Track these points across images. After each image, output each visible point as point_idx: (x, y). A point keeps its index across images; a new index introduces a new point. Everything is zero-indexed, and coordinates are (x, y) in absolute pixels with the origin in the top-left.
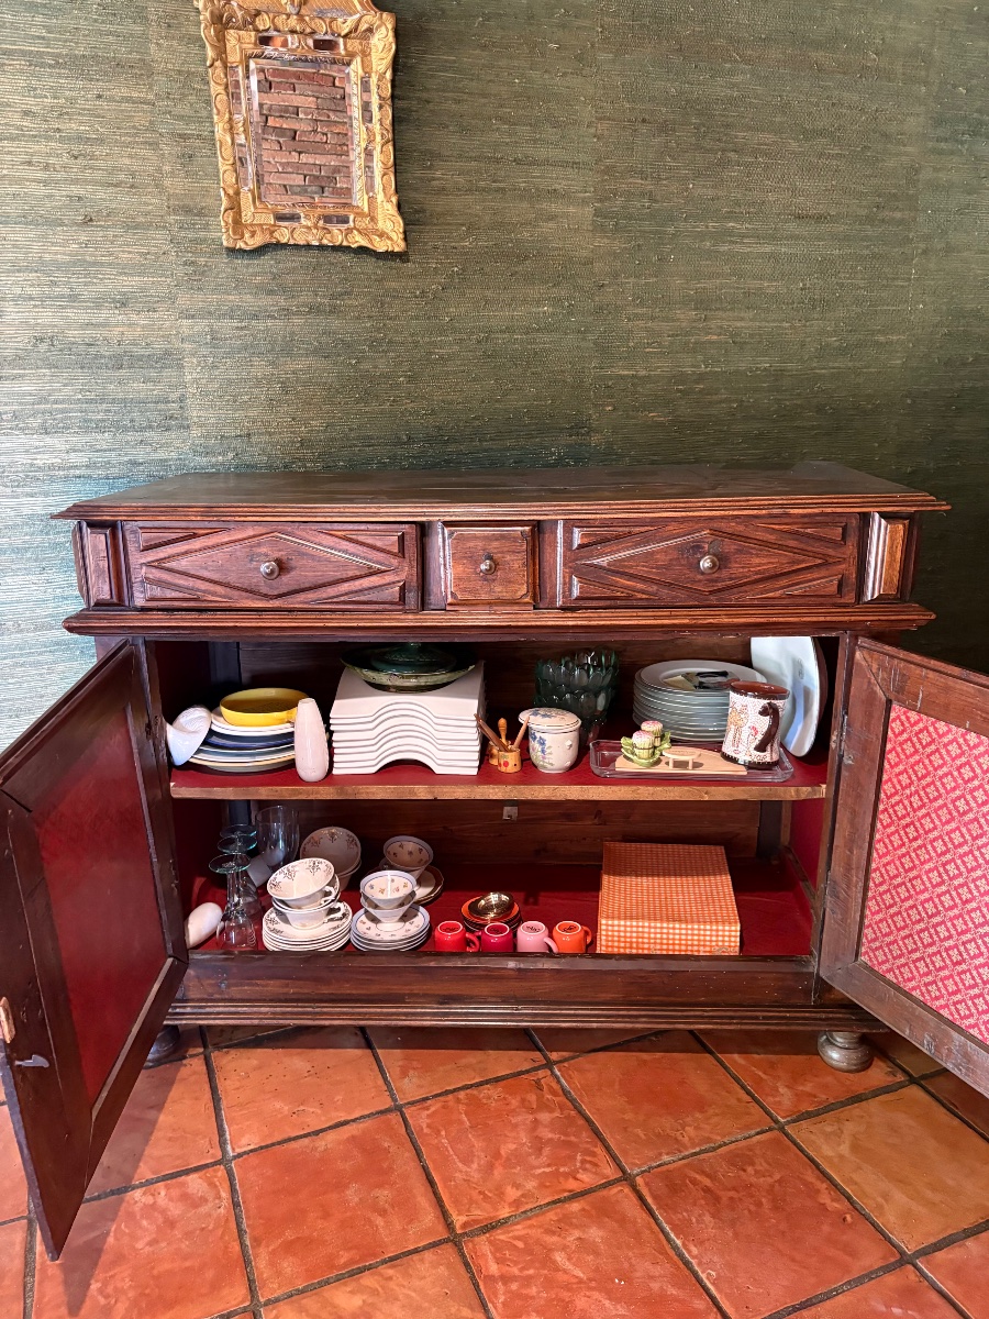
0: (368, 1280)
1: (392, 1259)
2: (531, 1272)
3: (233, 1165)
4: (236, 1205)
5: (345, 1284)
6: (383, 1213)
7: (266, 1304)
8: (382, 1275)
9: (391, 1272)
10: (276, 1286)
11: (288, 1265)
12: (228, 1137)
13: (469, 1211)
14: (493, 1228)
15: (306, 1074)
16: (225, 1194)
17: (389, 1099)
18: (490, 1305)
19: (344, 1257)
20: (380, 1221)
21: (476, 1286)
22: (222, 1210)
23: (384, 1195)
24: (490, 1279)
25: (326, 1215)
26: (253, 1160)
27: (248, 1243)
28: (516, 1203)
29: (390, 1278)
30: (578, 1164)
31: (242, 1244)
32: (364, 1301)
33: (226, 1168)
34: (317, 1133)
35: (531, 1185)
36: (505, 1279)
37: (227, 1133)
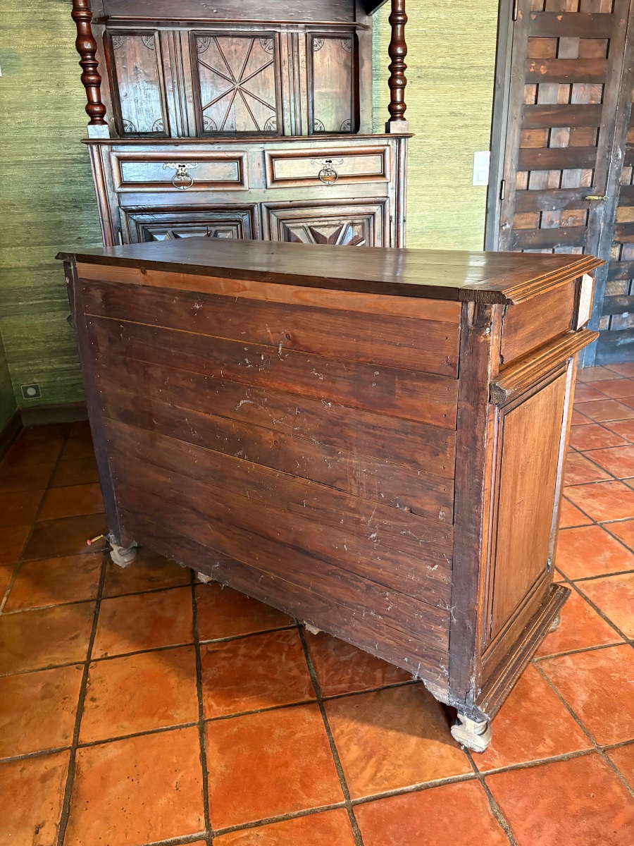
0: (341, 742)
1: (328, 730)
2: (350, 671)
3: (217, 830)
4: (258, 824)
5: (342, 754)
6: (293, 733)
7: (348, 798)
8: (338, 736)
9: (337, 731)
10: (336, 793)
11: (321, 786)
12: (184, 836)
13: (302, 693)
14: (316, 684)
15: (135, 782)
16: (245, 833)
17: (192, 728)
18: (367, 690)
19: (322, 755)
20: (299, 735)
21: (353, 694)
22: (261, 834)
23: (278, 732)
24: (350, 688)
25: (286, 765)
26: (215, 816)
27: (296, 813)
28: (303, 672)
29: (342, 732)
30: (284, 642)
31: (296, 817)
32: (356, 744)
33: (217, 836)
34: (205, 772)
35: (292, 664)
36: (352, 681)
37: (178, 838)
